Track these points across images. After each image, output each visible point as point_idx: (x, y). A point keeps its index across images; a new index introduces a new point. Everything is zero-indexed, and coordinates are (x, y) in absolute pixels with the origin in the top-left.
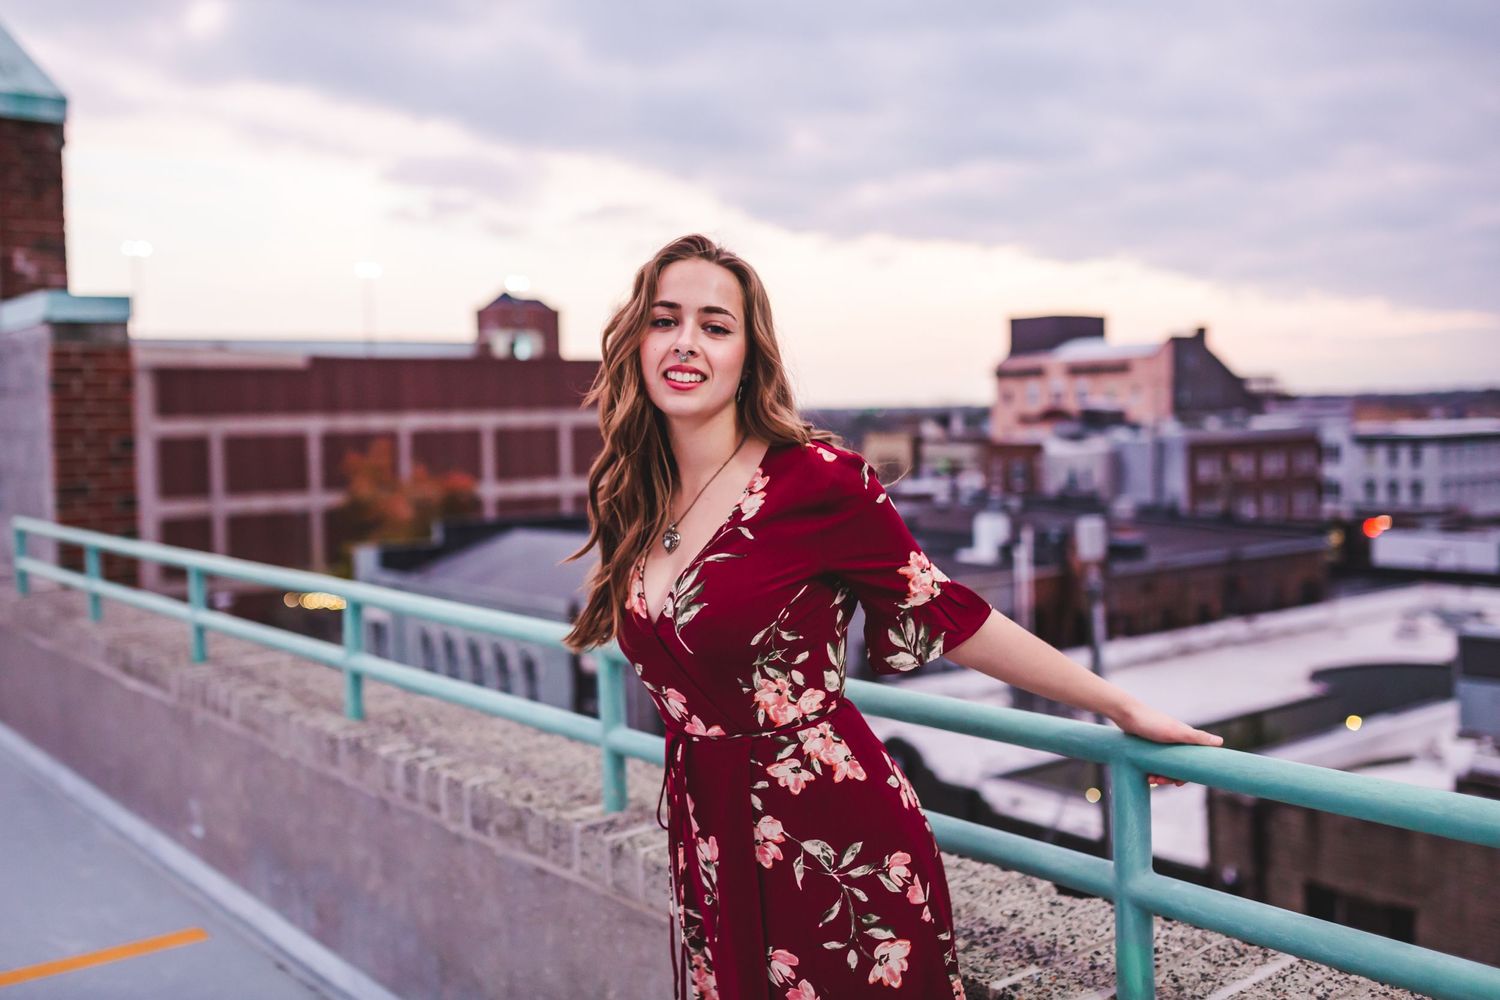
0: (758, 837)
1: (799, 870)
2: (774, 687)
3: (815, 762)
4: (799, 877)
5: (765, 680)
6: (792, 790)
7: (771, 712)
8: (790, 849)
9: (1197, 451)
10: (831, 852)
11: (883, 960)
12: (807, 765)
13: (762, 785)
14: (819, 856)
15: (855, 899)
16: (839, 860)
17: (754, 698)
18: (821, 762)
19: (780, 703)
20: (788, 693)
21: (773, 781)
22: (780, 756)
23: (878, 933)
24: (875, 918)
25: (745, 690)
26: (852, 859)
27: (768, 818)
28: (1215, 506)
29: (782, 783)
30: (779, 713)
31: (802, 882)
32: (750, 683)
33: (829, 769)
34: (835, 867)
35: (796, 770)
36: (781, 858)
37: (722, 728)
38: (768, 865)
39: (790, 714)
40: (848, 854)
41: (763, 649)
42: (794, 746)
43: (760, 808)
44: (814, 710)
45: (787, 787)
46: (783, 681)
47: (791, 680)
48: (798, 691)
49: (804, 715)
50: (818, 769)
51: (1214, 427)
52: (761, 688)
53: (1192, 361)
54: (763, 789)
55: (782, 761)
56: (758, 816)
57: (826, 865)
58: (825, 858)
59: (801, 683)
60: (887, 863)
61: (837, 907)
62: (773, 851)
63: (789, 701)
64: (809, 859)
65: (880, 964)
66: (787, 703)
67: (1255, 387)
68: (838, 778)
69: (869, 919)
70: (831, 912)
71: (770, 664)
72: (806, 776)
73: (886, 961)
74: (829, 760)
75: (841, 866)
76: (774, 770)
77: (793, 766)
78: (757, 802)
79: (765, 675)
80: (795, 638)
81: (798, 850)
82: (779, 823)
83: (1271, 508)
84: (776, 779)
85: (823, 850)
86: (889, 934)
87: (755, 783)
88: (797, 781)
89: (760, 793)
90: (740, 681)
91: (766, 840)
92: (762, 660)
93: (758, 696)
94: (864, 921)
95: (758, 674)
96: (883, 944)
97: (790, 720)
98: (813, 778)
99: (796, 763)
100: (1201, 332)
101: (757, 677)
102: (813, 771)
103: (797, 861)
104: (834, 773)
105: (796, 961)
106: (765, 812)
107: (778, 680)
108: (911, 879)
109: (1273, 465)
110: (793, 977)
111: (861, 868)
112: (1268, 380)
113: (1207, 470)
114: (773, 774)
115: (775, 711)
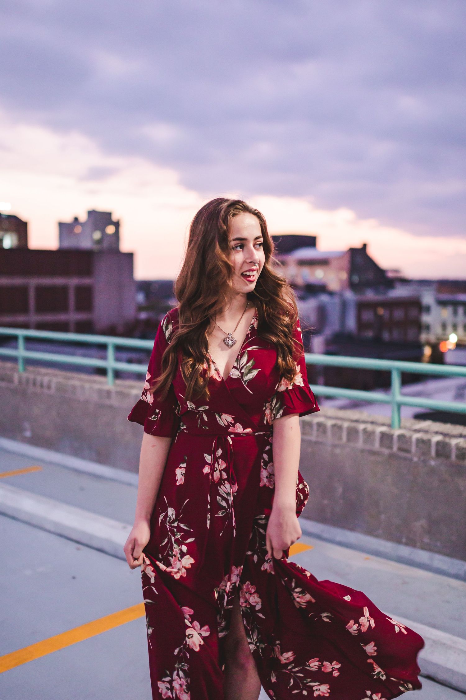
2: (270, 407)
7: (268, 418)
9: (361, 306)
19: (271, 415)
28: (370, 334)
51: (370, 295)
53: (359, 260)
67: (390, 275)
83: (396, 335)
91: (270, 475)
100: (365, 246)
109: (399, 314)
112: (396, 271)
113: (368, 316)
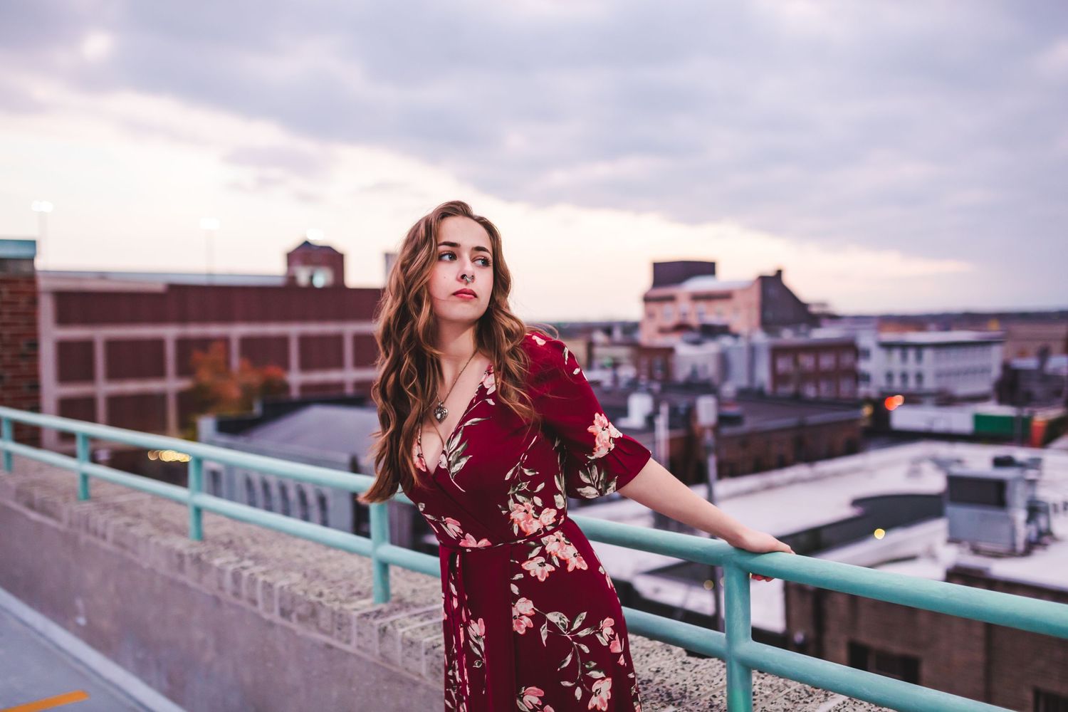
0: (515, 613)
1: (544, 633)
2: (523, 508)
3: (554, 558)
4: (544, 638)
5: (517, 504)
6: (539, 578)
7: (522, 526)
8: (538, 619)
9: (777, 352)
10: (566, 620)
11: (597, 693)
12: (549, 561)
13: (519, 576)
14: (557, 623)
15: (581, 651)
16: (571, 625)
17: (510, 517)
18: (559, 558)
19: (527, 519)
20: (532, 512)
21: (527, 573)
22: (531, 556)
23: (595, 674)
24: (594, 664)
25: (504, 512)
26: (580, 624)
27: (523, 599)
28: (789, 389)
29: (532, 574)
30: (527, 526)
31: (546, 641)
32: (507, 507)
33: (564, 563)
34: (568, 630)
35: (542, 565)
36: (532, 626)
37: (489, 540)
38: (522, 632)
39: (534, 527)
40: (577, 620)
41: (514, 482)
42: (540, 548)
43: (517, 593)
44: (551, 523)
45: (536, 577)
46: (528, 504)
47: (534, 503)
48: (538, 511)
49: (544, 526)
50: (557, 563)
51: (788, 336)
52: (514, 510)
53: (773, 292)
54: (520, 579)
55: (532, 559)
56: (516, 598)
57: (562, 629)
58: (562, 624)
59: (540, 505)
60: (601, 626)
61: (569, 658)
62: (526, 621)
63: (534, 517)
64: (552, 626)
65: (596, 696)
66: (532, 519)
67: (814, 310)
68: (570, 569)
69: (590, 665)
70: (565, 661)
71: (519, 493)
72: (549, 568)
73: (599, 693)
74: (563, 556)
75: (572, 630)
76: (526, 566)
77: (540, 562)
78: (515, 589)
79: (516, 501)
80: (533, 474)
81: (544, 619)
82: (531, 602)
83: (825, 390)
84: (529, 572)
85: (560, 619)
86: (602, 675)
87: (513, 576)
88: (543, 572)
89: (517, 583)
90: (500, 506)
91: (521, 615)
92: (514, 490)
93: (513, 516)
94: (587, 666)
95: (512, 500)
96: (597, 682)
97: (535, 531)
98: (553, 569)
99: (542, 559)
100: (779, 273)
101: (511, 503)
102: (554, 565)
103: (543, 627)
104: (567, 565)
105: (542, 693)
106: (521, 596)
107: (525, 504)
108: (614, 636)
109: (827, 362)
110: (540, 704)
111: (585, 630)
112: (823, 305)
113: (784, 365)
114: (526, 568)
115: (525, 525)
